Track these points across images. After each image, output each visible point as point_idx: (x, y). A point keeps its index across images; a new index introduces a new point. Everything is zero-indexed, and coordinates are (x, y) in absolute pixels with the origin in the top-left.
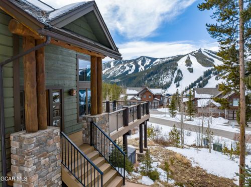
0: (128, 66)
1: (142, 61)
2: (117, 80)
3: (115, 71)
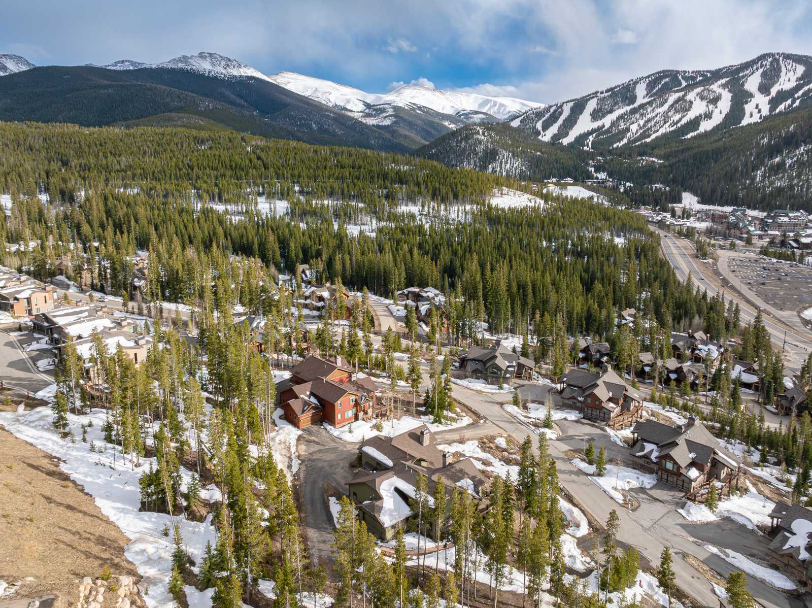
0: (702, 98)
1: (764, 75)
2: (651, 159)
3: (649, 120)
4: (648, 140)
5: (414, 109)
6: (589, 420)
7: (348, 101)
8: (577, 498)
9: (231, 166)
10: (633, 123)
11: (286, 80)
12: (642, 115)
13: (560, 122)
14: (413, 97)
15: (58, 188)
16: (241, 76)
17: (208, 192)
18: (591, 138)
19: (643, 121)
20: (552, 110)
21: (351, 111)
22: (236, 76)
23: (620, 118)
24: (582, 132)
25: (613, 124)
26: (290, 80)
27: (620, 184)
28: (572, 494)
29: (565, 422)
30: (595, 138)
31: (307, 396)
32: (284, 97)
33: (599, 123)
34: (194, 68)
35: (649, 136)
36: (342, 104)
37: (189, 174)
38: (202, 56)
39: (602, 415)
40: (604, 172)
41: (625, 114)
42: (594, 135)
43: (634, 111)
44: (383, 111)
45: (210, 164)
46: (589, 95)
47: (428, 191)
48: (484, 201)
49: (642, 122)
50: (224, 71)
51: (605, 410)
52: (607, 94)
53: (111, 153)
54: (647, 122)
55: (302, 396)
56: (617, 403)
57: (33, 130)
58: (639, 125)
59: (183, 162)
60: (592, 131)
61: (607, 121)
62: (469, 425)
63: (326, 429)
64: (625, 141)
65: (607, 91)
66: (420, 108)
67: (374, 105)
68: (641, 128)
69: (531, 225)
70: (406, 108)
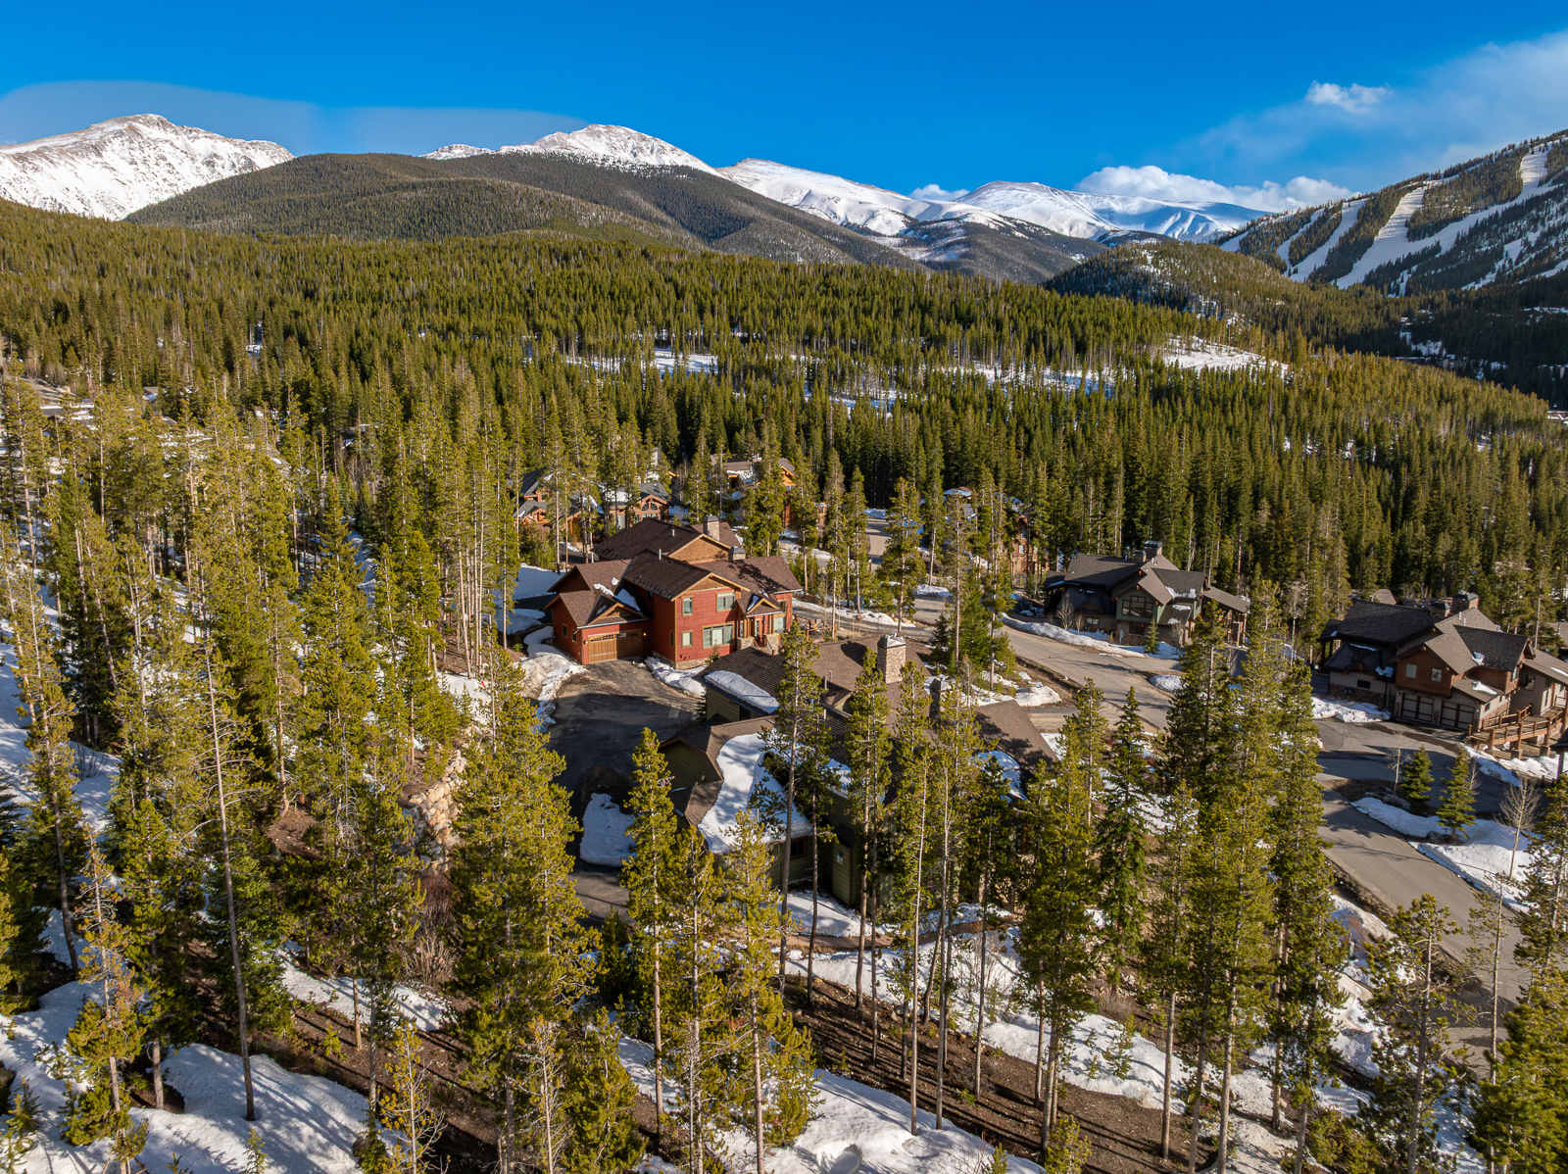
2: (1557, 310)
3: (1553, 232)
4: (1549, 274)
5: (1008, 229)
6: (1409, 724)
7: (872, 215)
8: (1374, 889)
9: (612, 294)
10: (1511, 239)
11: (751, 175)
12: (1534, 221)
13: (1333, 242)
14: (1007, 207)
15: (281, 324)
16: (663, 167)
17: (556, 333)
18: (1406, 276)
19: (1538, 234)
20: (1314, 218)
21: (878, 235)
22: (653, 168)
23: (1478, 230)
24: (1384, 261)
25: (1461, 242)
26: (759, 177)
27: (1476, 365)
28: (1357, 877)
29: (1335, 725)
30: (1414, 275)
31: (612, 587)
32: (744, 205)
33: (1428, 242)
34: (576, 152)
35: (1551, 266)
36: (859, 221)
37: (527, 304)
39: (1450, 714)
40: (1435, 340)
41: (1494, 219)
42: (1414, 268)
43: (1514, 214)
44: (945, 233)
45: (572, 289)
46: (1406, 183)
47: (1019, 337)
48: (1145, 355)
49: (1533, 237)
50: (631, 159)
51: (1461, 700)
52: (1448, 180)
53: (392, 275)
54: (1546, 236)
55: (597, 586)
56: (1500, 686)
57: (268, 246)
58: (1526, 243)
59: (520, 287)
60: (1410, 260)
61: (1446, 239)
62: (1048, 705)
63: (649, 669)
64: (1490, 277)
65: (1447, 175)
66: (1020, 227)
67: (926, 223)
68: (1531, 250)
69: (1254, 402)
70: (992, 226)
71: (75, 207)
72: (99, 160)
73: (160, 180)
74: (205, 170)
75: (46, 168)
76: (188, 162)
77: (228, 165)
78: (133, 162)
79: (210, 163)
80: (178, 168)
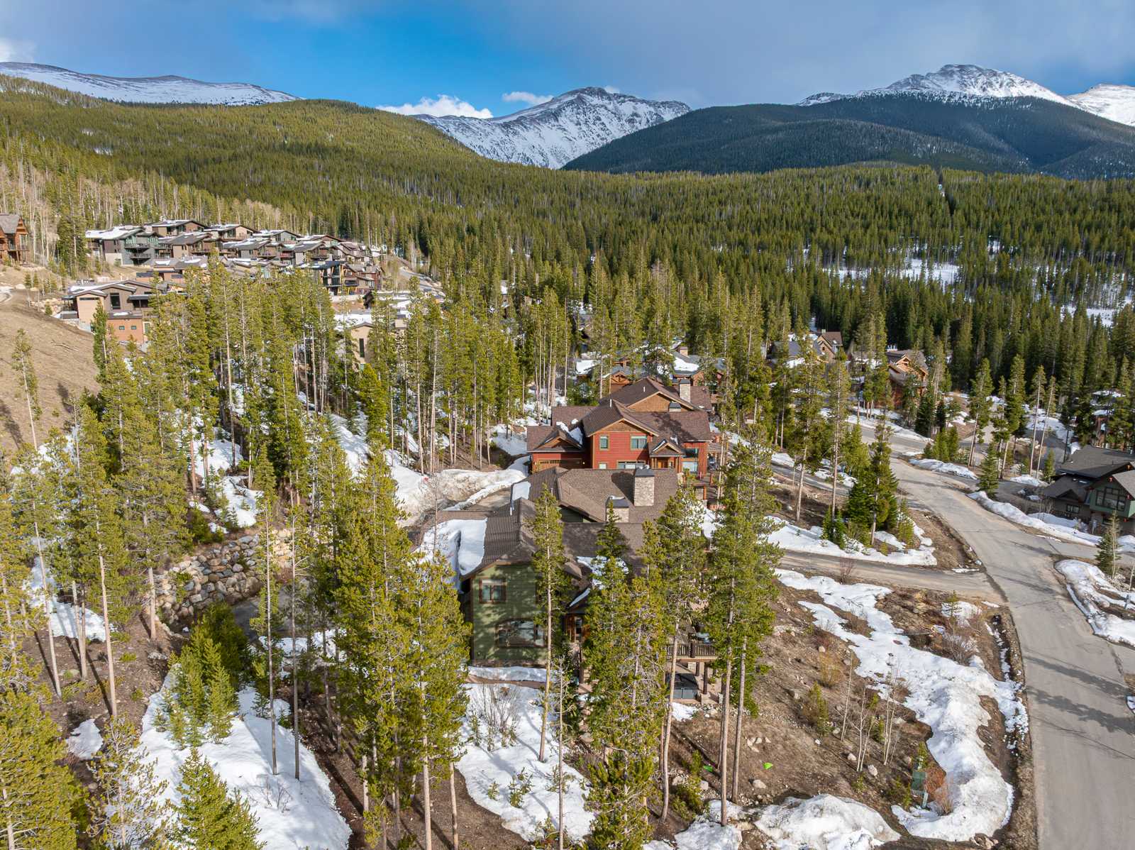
31: (570, 425)
34: (925, 91)
38: (946, 72)
50: (979, 94)
55: (559, 423)
71: (538, 161)
72: (556, 123)
73: (595, 136)
74: (627, 126)
75: (521, 132)
76: (615, 121)
77: (644, 121)
78: (578, 124)
79: (631, 121)
80: (608, 126)
